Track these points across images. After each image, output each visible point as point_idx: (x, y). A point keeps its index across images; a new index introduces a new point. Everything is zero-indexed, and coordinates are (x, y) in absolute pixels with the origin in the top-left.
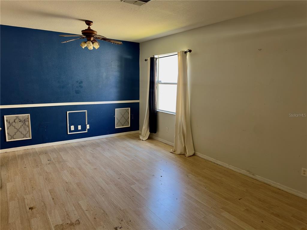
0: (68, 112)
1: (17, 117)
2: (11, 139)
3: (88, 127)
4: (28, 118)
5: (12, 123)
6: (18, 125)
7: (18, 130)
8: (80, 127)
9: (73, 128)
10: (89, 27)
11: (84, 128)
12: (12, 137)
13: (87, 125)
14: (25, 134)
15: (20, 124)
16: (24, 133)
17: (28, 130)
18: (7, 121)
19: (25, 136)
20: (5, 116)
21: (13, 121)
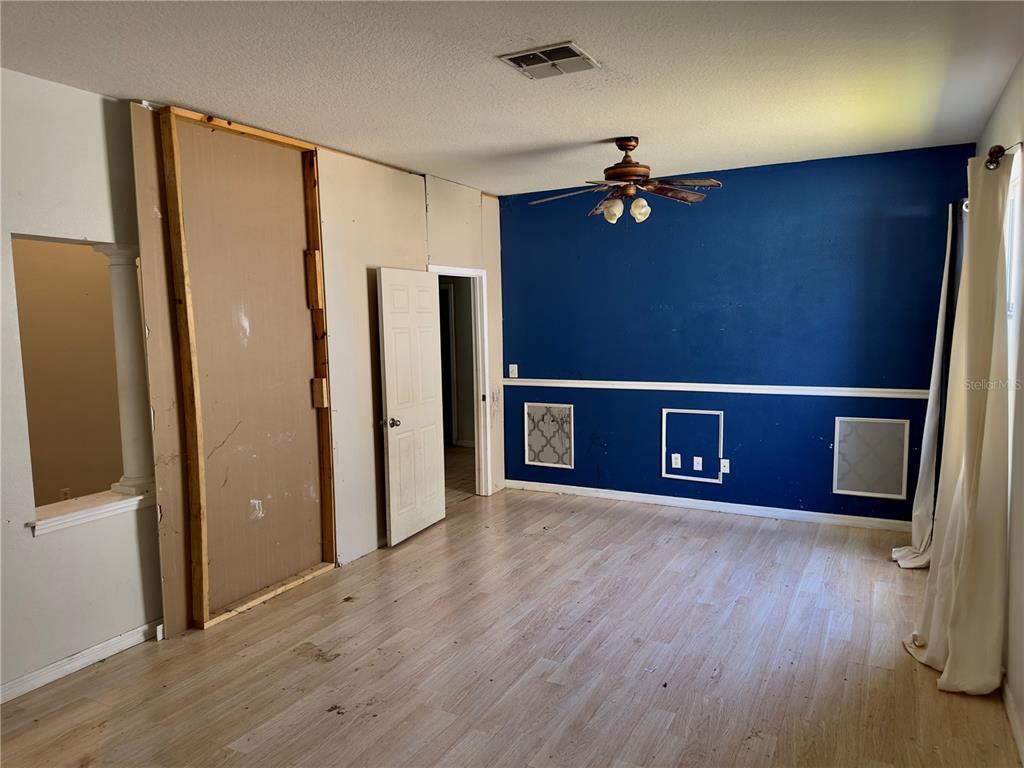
0: (665, 412)
1: (548, 409)
2: (533, 461)
3: (725, 466)
4: (569, 415)
5: (539, 422)
6: (549, 428)
7: (548, 441)
8: (698, 463)
9: (677, 460)
10: (626, 156)
11: (711, 468)
12: (536, 457)
13: (722, 461)
14: (561, 454)
15: (554, 427)
16: (561, 451)
17: (568, 446)
18: (529, 415)
19: (560, 460)
20: (526, 405)
21: (540, 417)
